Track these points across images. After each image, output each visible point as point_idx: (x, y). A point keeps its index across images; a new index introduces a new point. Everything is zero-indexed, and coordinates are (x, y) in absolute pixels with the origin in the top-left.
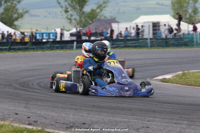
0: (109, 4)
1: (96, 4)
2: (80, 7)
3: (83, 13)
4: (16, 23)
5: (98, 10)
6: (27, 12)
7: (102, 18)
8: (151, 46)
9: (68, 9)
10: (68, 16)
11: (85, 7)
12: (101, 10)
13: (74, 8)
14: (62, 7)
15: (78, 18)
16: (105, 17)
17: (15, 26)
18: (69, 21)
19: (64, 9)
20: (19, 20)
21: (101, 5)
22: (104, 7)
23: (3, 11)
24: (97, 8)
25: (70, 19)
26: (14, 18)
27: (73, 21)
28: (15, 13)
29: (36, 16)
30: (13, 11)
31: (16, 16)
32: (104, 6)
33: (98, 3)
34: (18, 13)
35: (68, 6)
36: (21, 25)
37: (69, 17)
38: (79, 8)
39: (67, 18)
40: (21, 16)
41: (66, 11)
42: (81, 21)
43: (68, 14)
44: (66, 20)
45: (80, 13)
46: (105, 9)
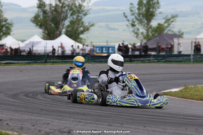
0: (177, 19)
1: (164, 18)
2: (147, 20)
3: (151, 27)
4: (81, 36)
5: (166, 25)
6: (93, 25)
7: (170, 33)
8: (193, 62)
9: (134, 22)
10: (135, 29)
11: (153, 21)
12: (169, 25)
13: (141, 22)
14: (128, 20)
15: (145, 32)
16: (173, 31)
17: (81, 39)
18: (136, 35)
19: (131, 22)
20: (85, 33)
21: (169, 20)
22: (172, 22)
23: (69, 24)
24: (165, 22)
25: (137, 33)
26: (80, 31)
27: (140, 35)
28: (81, 26)
29: (114, 29)
30: (79, 25)
31: (82, 29)
32: (172, 20)
33: (166, 17)
34: (84, 26)
35: (135, 20)
36: (87, 39)
37: (136, 31)
38: (146, 22)
39: (133, 31)
40: (86, 29)
41: (133, 25)
42: (148, 35)
43: (135, 28)
44: (133, 34)
45: (147, 27)
46: (173, 23)
